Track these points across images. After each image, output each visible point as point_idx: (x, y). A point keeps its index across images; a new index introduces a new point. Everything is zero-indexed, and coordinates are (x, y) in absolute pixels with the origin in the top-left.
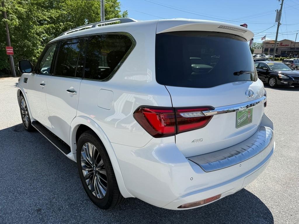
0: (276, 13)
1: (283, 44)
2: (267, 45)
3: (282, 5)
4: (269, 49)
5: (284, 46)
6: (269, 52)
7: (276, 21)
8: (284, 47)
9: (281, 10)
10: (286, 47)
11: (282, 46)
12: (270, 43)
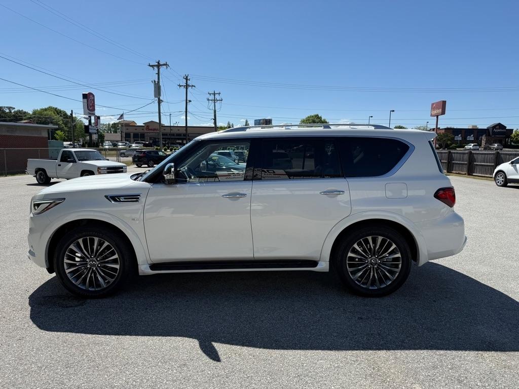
0: (153, 85)
1: (150, 128)
2: (127, 127)
3: (158, 74)
4: (132, 135)
5: (151, 130)
6: (132, 139)
7: (155, 97)
8: (153, 131)
9: (159, 82)
10: (155, 131)
11: (149, 130)
12: (131, 125)
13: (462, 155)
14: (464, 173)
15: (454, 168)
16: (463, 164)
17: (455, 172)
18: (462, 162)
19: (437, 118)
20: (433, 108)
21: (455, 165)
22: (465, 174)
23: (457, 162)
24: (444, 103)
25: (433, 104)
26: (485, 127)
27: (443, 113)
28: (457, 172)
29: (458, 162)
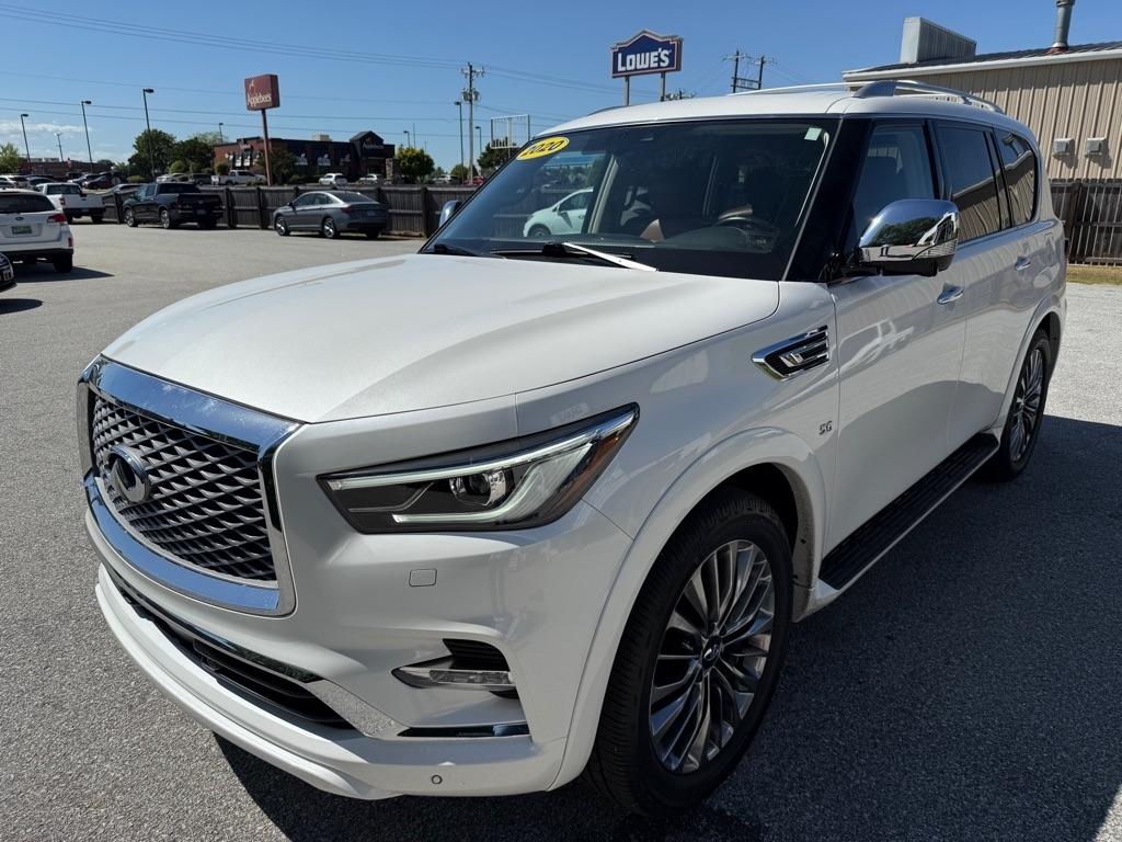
13: (406, 196)
14: (417, 234)
15: (394, 225)
16: (411, 215)
17: (396, 233)
18: (409, 212)
19: (264, 113)
20: (250, 91)
21: (394, 218)
22: (421, 236)
23: (398, 211)
24: (274, 79)
25: (247, 82)
26: (347, 140)
27: (276, 103)
28: (402, 233)
29: (403, 211)
